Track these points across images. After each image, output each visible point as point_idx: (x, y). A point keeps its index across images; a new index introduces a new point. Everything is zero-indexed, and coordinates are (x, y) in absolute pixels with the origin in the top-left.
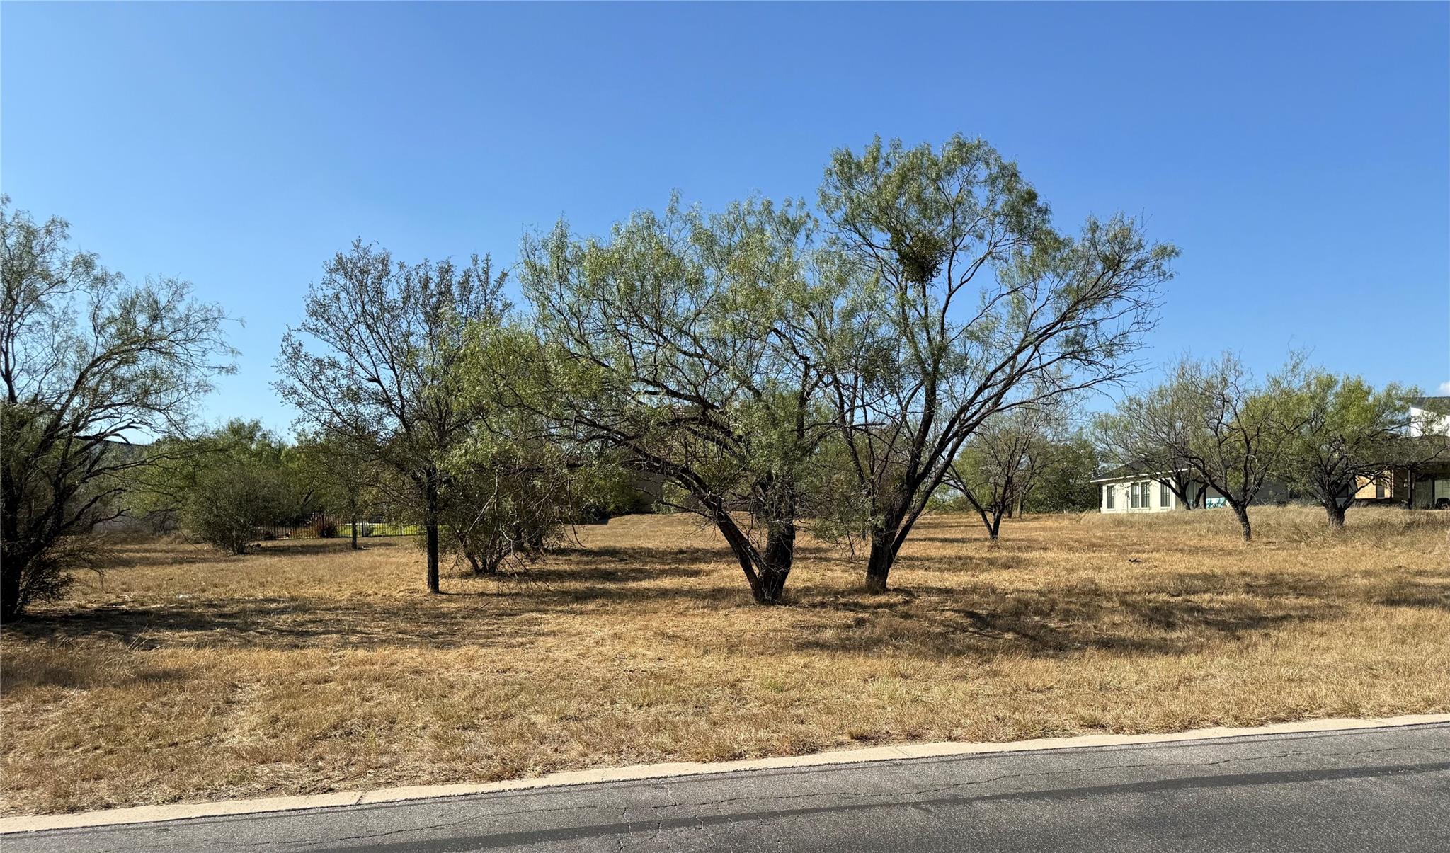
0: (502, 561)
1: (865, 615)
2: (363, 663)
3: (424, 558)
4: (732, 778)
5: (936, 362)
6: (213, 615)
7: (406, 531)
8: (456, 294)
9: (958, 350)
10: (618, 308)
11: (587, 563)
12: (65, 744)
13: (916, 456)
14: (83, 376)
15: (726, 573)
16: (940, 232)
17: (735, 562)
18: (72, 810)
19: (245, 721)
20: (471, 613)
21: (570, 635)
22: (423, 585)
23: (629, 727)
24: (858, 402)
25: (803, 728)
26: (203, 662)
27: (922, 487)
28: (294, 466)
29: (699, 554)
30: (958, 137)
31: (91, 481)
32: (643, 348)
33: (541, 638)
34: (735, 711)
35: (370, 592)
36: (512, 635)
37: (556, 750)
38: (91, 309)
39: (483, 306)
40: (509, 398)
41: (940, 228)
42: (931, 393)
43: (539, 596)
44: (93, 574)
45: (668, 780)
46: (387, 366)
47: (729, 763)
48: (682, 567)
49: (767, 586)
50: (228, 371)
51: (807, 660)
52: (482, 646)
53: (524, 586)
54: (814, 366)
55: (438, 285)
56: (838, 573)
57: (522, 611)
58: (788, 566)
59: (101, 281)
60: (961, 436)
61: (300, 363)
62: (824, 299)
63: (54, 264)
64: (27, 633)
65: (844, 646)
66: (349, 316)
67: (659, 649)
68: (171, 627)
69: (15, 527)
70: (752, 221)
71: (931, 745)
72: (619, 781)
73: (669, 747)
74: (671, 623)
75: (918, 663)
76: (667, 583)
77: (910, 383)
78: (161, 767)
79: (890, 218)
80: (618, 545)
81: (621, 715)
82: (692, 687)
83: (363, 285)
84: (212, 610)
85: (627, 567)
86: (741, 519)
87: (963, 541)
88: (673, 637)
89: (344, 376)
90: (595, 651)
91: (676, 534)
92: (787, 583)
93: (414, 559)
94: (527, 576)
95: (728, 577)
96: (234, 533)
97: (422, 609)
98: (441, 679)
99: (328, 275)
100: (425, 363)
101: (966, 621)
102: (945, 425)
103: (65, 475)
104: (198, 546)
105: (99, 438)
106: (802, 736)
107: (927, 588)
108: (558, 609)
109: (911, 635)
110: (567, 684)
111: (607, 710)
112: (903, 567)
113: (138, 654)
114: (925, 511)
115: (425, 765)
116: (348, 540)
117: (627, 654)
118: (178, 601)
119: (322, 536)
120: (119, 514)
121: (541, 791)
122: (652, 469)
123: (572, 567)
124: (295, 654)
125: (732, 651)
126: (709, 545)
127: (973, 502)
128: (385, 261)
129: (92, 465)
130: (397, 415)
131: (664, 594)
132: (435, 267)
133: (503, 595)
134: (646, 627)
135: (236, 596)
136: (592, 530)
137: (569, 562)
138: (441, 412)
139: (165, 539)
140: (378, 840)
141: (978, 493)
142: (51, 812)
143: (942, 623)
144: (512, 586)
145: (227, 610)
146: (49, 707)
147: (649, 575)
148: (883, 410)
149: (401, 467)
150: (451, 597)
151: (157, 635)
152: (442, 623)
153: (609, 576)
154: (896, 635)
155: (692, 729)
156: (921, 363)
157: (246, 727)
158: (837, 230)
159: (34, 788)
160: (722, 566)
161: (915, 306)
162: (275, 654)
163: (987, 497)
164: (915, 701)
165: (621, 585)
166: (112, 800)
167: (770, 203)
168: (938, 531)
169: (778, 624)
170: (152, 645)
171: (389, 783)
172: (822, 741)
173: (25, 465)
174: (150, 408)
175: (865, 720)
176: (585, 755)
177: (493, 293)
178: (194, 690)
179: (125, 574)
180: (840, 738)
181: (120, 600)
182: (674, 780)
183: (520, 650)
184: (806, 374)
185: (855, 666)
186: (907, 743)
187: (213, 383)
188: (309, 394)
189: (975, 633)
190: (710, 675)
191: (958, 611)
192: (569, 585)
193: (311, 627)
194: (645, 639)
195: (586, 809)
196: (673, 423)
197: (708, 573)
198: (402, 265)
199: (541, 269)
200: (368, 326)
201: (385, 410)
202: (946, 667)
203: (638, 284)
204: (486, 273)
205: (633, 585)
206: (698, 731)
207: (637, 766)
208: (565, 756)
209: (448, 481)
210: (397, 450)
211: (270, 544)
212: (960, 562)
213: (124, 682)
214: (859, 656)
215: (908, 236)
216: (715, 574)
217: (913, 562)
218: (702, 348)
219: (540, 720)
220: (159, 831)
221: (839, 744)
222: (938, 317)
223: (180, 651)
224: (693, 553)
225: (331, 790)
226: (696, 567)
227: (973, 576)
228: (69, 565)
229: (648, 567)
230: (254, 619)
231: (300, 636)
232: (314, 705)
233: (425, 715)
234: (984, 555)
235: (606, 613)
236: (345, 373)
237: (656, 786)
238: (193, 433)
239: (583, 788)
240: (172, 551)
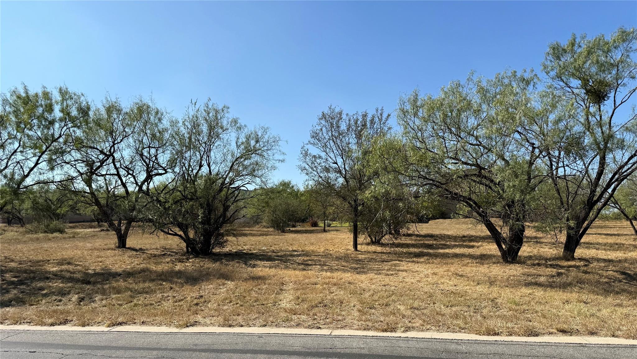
0: (384, 238)
1: (562, 271)
2: (329, 278)
3: (352, 236)
4: (494, 344)
5: (606, 143)
6: (275, 256)
7: (344, 225)
8: (368, 125)
9: (618, 137)
10: (440, 125)
11: (420, 241)
12: (227, 301)
13: (593, 192)
14: (233, 164)
15: (487, 247)
16: (609, 78)
17: (492, 242)
18: (230, 326)
19: (287, 298)
20: (371, 260)
21: (413, 272)
22: (351, 248)
23: (443, 315)
24: (561, 164)
25: (531, 324)
26: (272, 274)
27: (596, 207)
28: (303, 198)
29: (473, 238)
30: (621, 29)
31: (235, 204)
32: (451, 143)
33: (400, 272)
34: (494, 312)
35: (331, 249)
36: (388, 270)
37: (410, 322)
38: (236, 139)
39: (379, 130)
40: (390, 168)
41: (609, 76)
42: (603, 159)
43: (398, 254)
44: (234, 239)
45: (463, 341)
46: (340, 157)
47: (493, 337)
48: (465, 244)
49: (509, 254)
50: (282, 161)
51: (531, 291)
52: (376, 274)
53: (392, 249)
54: (538, 148)
55: (361, 122)
56: (547, 250)
57: (392, 260)
58: (521, 245)
59: (240, 128)
60: (620, 181)
61: (307, 157)
62: (544, 115)
63: (225, 123)
64: (214, 260)
65: (551, 286)
66: (326, 137)
67: (454, 281)
68: (260, 260)
69: (210, 220)
70: (506, 81)
71: (603, 338)
72: (439, 339)
73: (462, 325)
74: (460, 270)
75: (592, 296)
76: (457, 251)
77: (591, 154)
78: (259, 313)
79: (580, 73)
80: (434, 233)
81: (438, 310)
82: (472, 300)
83: (332, 124)
84: (274, 254)
85: (438, 243)
86: (497, 222)
87: (618, 235)
88: (462, 276)
89: (324, 162)
90: (424, 280)
91: (461, 228)
92: (519, 254)
93: (347, 237)
94: (393, 245)
95: (488, 249)
96: (281, 224)
97: (351, 257)
98: (359, 287)
99: (319, 121)
100: (355, 155)
101: (621, 277)
102: (610, 176)
103: (226, 202)
104: (269, 229)
105: (238, 188)
106: (530, 328)
107: (598, 259)
108: (407, 260)
109: (589, 282)
110: (413, 293)
111: (432, 306)
112: (583, 247)
113: (250, 269)
114: (597, 220)
115: (356, 322)
116: (322, 228)
117: (439, 282)
118: (262, 250)
119: (313, 226)
120: (244, 216)
121: (404, 339)
122: (453, 198)
123: (413, 242)
124: (304, 272)
125: (491, 285)
126: (479, 234)
127: (625, 215)
128: (340, 114)
129: (235, 198)
130: (343, 177)
131: (456, 256)
132: (360, 114)
133: (384, 253)
134: (448, 270)
135: (283, 249)
136: (422, 226)
137: (412, 240)
138: (360, 175)
139: (257, 226)
140: (339, 351)
141: (627, 210)
142: (223, 326)
143: (607, 277)
144: (388, 249)
145: (279, 254)
146: (221, 287)
147: (449, 247)
148: (576, 168)
149: (344, 199)
150: (362, 253)
151: (256, 263)
152: (359, 264)
153: (430, 246)
154: (581, 282)
155: (473, 319)
156: (598, 144)
157: (288, 300)
158: (551, 81)
159: (218, 316)
160: (484, 244)
161: (594, 116)
162: (297, 272)
163: (633, 213)
164: (592, 315)
165: (436, 251)
166: (243, 324)
167: (515, 72)
168: (603, 230)
169: (515, 273)
170: (254, 266)
171: (342, 328)
172: (542, 331)
173: (214, 198)
174: (255, 176)
175: (564, 323)
176: (423, 325)
177: (384, 123)
178: (269, 284)
179: (244, 239)
180: (551, 330)
181: (243, 249)
182: (466, 341)
183: (392, 277)
184: (533, 152)
185: (558, 296)
186: (589, 336)
187: (277, 166)
188: (310, 170)
189: (627, 283)
190: (481, 295)
191: (617, 272)
192: (412, 250)
193: (310, 262)
194: (448, 276)
195: (425, 349)
196: (464, 176)
197: (478, 247)
198: (347, 115)
199: (406, 111)
200: (333, 141)
201: (338, 175)
202: (610, 299)
203: (450, 114)
204: (381, 115)
205: (441, 251)
206: (477, 320)
207: (447, 333)
208: (414, 325)
209: (363, 204)
210: (343, 191)
211: (294, 229)
212: (617, 246)
213: (246, 280)
214: (560, 291)
215: (591, 81)
216: (482, 248)
217: (589, 245)
218: (480, 142)
219: (402, 308)
220: (260, 337)
221: (551, 333)
222: (608, 121)
223: (264, 269)
224: (470, 237)
225: (320, 328)
226: (472, 244)
227: (625, 253)
228: (228, 235)
229: (448, 243)
230: (289, 258)
231: (306, 265)
232: (312, 293)
233: (354, 301)
234: (631, 243)
235: (429, 263)
236: (324, 160)
237: (457, 343)
238: (269, 185)
239: (423, 340)
240: (260, 231)
